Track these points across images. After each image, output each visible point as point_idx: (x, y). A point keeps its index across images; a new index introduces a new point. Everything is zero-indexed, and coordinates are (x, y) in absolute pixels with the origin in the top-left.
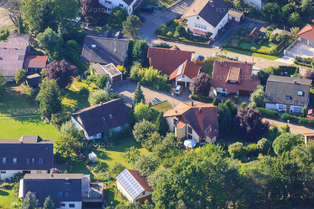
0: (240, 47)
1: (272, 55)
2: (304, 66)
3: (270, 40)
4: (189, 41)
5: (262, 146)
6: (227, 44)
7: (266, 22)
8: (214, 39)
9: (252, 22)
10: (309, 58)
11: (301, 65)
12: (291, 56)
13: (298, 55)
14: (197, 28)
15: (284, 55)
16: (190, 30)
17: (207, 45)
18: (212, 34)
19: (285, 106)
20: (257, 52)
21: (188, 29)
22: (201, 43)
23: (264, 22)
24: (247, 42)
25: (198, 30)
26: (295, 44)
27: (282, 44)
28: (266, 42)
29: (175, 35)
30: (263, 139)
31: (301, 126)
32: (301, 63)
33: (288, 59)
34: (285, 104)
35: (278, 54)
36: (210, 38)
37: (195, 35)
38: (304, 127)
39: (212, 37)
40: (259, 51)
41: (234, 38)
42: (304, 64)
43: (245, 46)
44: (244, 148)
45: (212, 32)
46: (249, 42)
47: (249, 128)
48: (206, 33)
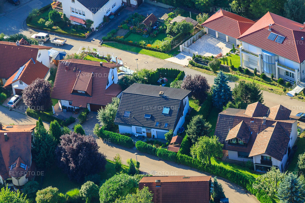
0: (126, 40)
1: (164, 52)
2: (202, 68)
3: (167, 31)
4: (63, 32)
5: (85, 194)
6: (110, 35)
7: (171, 7)
8: (97, 28)
9: (154, 6)
10: (213, 57)
11: (198, 67)
12: (189, 54)
13: (196, 53)
14: (74, 14)
15: (180, 52)
16: (67, 16)
17: (85, 37)
18: (92, 22)
19: (144, 130)
20: (145, 48)
21: (65, 15)
22: (78, 35)
23: (168, 6)
24: (138, 34)
25: (75, 17)
26: (200, 37)
27: (179, 37)
28: (161, 34)
29: (47, 23)
30: (88, 182)
31: (160, 160)
32: (198, 64)
33: (185, 57)
34: (143, 127)
35: (172, 51)
36: (91, 27)
37: (73, 23)
38: (163, 162)
39: (94, 26)
40: (149, 45)
41: (122, 28)
42: (201, 65)
43: (133, 39)
44: (61, 195)
45: (92, 19)
46: (140, 34)
47: (72, 165)
48: (84, 21)
